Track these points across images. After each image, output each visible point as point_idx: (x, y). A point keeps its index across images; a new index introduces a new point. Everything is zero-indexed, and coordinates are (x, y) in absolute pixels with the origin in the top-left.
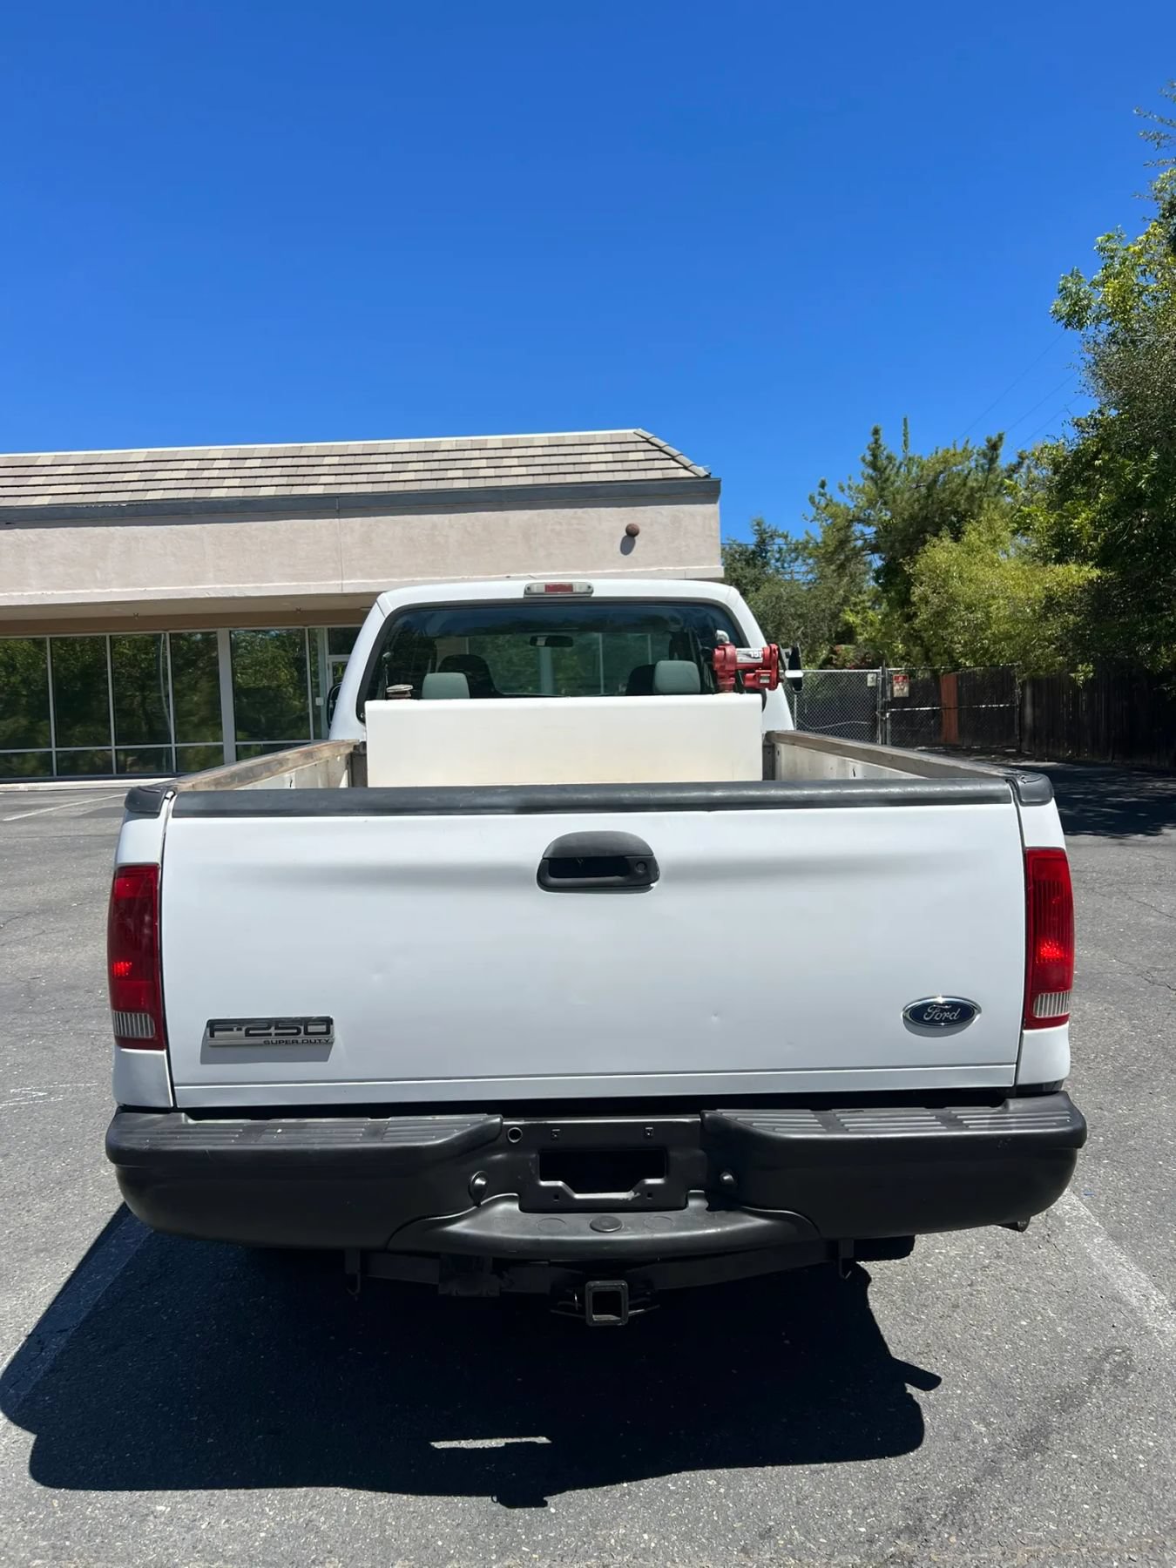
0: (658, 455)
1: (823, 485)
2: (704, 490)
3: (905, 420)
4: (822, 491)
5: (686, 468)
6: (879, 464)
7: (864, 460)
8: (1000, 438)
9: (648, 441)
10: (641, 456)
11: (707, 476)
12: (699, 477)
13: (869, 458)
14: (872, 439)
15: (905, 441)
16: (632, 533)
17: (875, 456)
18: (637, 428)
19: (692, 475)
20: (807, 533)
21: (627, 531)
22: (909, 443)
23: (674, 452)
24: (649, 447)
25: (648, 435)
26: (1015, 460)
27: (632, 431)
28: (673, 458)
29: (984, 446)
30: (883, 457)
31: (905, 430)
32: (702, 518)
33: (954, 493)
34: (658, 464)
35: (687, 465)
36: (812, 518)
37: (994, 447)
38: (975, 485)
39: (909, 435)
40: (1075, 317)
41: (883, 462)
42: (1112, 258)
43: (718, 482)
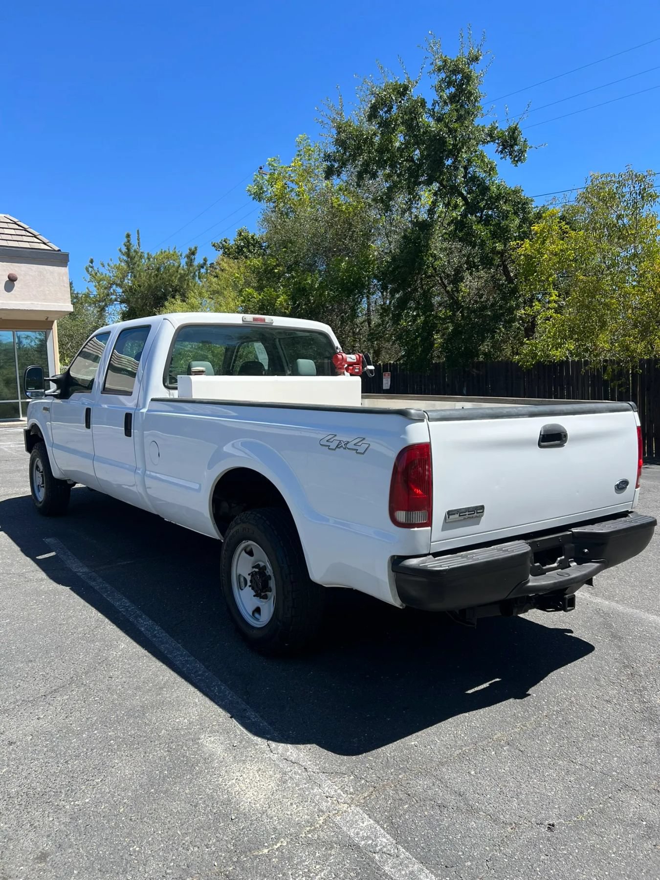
0: (24, 233)
1: (92, 262)
2: (58, 259)
3: (138, 231)
4: (91, 265)
5: (45, 244)
6: (131, 254)
7: (120, 251)
8: (196, 248)
9: (15, 223)
10: (13, 232)
11: (59, 250)
12: (55, 250)
13: (124, 250)
14: (126, 240)
15: (139, 243)
16: (12, 280)
17: (128, 249)
18: (7, 214)
19: (50, 248)
20: (88, 288)
21: (9, 277)
22: (141, 244)
23: (36, 233)
24: (17, 227)
25: (16, 220)
26: (202, 262)
27: (3, 215)
28: (35, 236)
29: (188, 252)
30: (132, 251)
31: (138, 237)
32: (58, 275)
33: (171, 276)
34: (25, 239)
35: (46, 242)
36: (89, 280)
37: (193, 253)
38: (182, 272)
39: (140, 240)
40: (258, 196)
41: (132, 253)
42: (275, 170)
43: (67, 255)
